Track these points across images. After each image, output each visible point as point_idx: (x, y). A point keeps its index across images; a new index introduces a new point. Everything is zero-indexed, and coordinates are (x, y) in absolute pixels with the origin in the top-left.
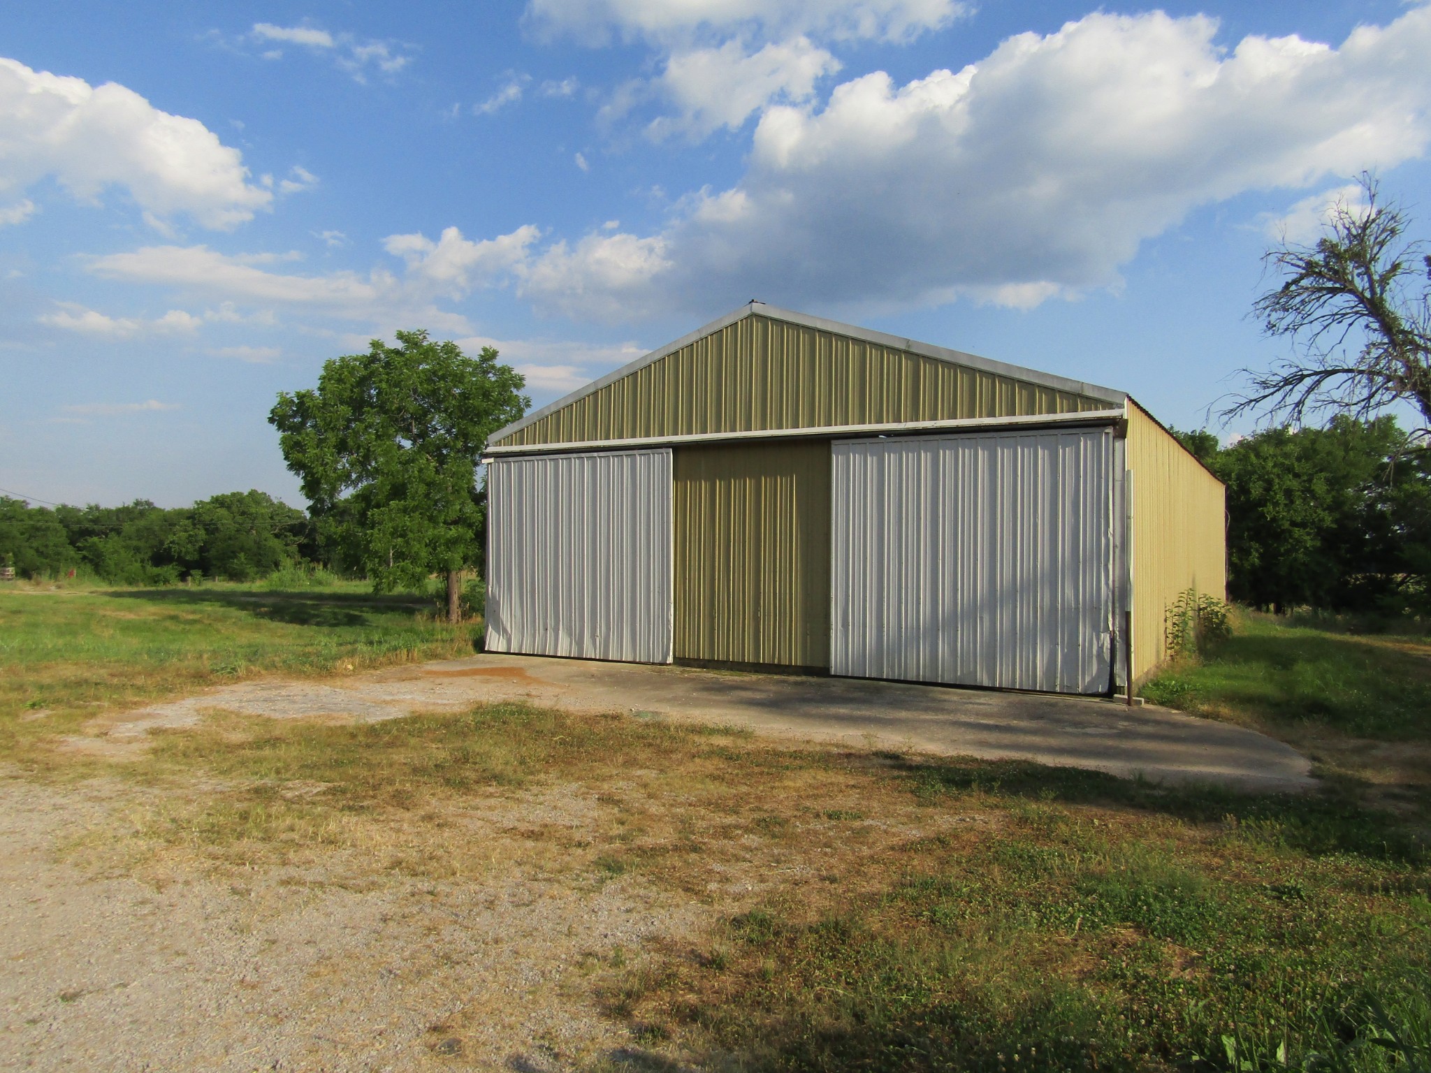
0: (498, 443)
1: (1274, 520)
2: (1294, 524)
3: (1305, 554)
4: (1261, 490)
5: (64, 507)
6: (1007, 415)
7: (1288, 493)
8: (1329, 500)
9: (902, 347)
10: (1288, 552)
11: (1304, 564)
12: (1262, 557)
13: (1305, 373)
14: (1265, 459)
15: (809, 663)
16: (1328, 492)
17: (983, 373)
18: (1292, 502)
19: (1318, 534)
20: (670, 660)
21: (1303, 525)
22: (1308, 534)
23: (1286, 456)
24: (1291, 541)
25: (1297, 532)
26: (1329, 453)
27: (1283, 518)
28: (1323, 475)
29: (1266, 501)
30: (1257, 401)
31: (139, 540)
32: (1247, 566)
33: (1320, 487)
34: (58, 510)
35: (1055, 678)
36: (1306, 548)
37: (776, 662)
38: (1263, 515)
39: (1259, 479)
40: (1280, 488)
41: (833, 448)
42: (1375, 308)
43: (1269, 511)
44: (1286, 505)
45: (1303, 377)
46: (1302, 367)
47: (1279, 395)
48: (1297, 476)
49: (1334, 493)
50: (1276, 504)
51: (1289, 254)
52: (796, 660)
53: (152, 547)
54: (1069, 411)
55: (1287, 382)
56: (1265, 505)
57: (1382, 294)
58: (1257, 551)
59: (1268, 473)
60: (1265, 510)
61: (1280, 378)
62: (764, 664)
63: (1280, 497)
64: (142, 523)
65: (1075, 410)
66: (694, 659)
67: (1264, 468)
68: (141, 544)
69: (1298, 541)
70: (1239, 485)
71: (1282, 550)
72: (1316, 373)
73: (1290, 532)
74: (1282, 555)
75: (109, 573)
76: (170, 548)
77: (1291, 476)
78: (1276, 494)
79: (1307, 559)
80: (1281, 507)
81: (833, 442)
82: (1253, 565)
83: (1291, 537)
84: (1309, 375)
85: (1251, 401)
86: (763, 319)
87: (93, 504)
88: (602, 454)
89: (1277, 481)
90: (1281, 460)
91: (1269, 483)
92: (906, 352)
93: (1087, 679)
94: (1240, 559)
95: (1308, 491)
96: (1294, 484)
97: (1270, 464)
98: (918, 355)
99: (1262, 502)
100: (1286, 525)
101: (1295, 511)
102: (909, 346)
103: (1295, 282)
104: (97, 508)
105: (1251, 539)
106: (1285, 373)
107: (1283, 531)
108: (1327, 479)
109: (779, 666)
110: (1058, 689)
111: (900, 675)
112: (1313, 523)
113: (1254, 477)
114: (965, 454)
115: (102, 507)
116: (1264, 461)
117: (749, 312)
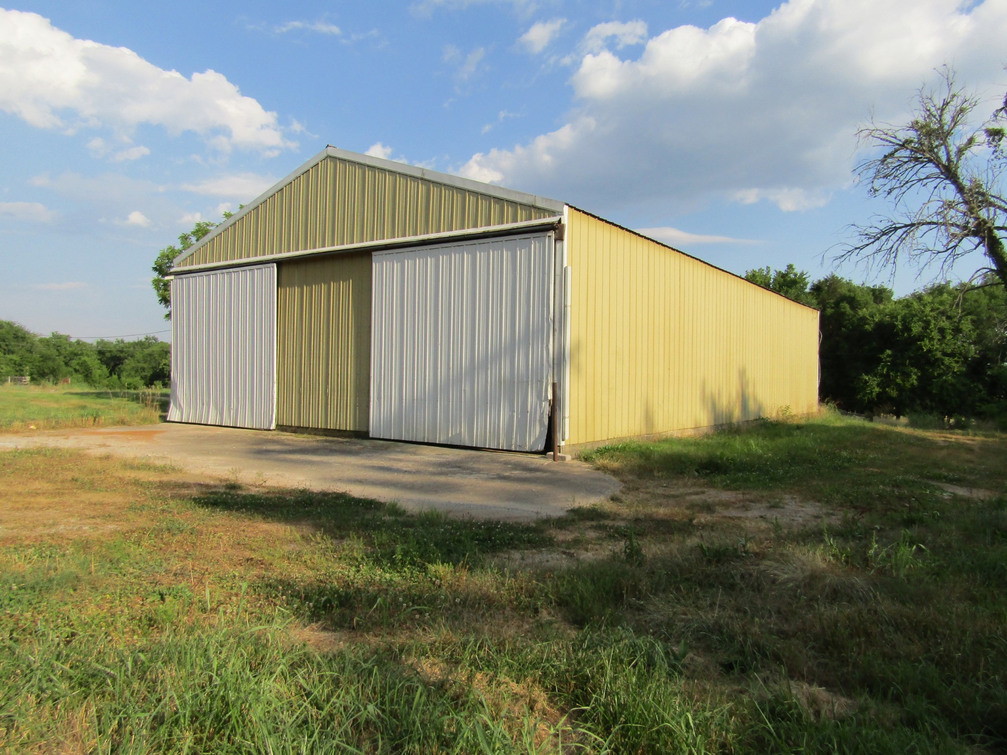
0: (179, 265)
1: (929, 351)
2: (945, 354)
3: (953, 377)
4: (920, 329)
5: (102, 341)
6: (486, 225)
7: (942, 331)
8: (974, 335)
9: (419, 175)
10: (940, 376)
11: (952, 384)
12: (919, 379)
13: (898, 226)
14: (925, 305)
15: (357, 429)
16: (974, 330)
17: (471, 192)
18: (944, 337)
19: (963, 363)
20: (273, 426)
21: (952, 355)
22: (957, 362)
23: (942, 303)
24: (942, 367)
25: (947, 360)
26: (976, 301)
27: (937, 350)
28: (969, 317)
29: (924, 337)
30: (861, 248)
31: (145, 363)
32: (908, 385)
33: (967, 326)
34: (98, 343)
35: (512, 439)
36: (954, 373)
37: (338, 428)
38: (921, 348)
39: (919, 321)
40: (935, 327)
41: (373, 257)
42: (950, 173)
43: (926, 345)
44: (939, 340)
45: (896, 229)
46: (895, 221)
47: (877, 245)
48: (949, 318)
49: (978, 331)
50: (931, 339)
51: (877, 130)
52: (350, 427)
53: (153, 368)
54: (526, 220)
55: (884, 233)
56: (923, 340)
57: (958, 161)
58: (915, 374)
59: (926, 316)
60: (923, 343)
61: (878, 231)
62: (330, 429)
63: (935, 334)
64: (147, 351)
65: (530, 219)
66: (289, 426)
67: (923, 312)
68: (145, 366)
69: (948, 367)
70: (903, 325)
71: (936, 374)
72: (906, 226)
73: (942, 360)
74: (935, 378)
75: (94, 382)
76: (163, 368)
77: (944, 318)
78: (932, 331)
79: (953, 381)
80: (935, 341)
81: (374, 253)
82: (912, 384)
83: (943, 364)
84: (900, 228)
85: (856, 248)
86: (334, 159)
87: (120, 339)
88: (235, 270)
89: (933, 321)
90: (937, 305)
91: (928, 323)
92: (422, 179)
93: (532, 440)
94: (903, 381)
95: (957, 330)
96: (945, 323)
97: (928, 309)
98: (429, 181)
99: (921, 338)
100: (939, 355)
101: (947, 344)
102: (423, 174)
103: (891, 155)
104: (122, 342)
105: (912, 365)
106: (882, 226)
107: (937, 360)
108: (973, 321)
109: (339, 431)
110: (513, 448)
111: (413, 437)
112: (961, 354)
113: (915, 319)
114: (455, 257)
115: (126, 340)
116: (924, 307)
117: (326, 155)
